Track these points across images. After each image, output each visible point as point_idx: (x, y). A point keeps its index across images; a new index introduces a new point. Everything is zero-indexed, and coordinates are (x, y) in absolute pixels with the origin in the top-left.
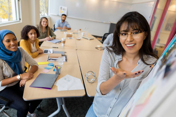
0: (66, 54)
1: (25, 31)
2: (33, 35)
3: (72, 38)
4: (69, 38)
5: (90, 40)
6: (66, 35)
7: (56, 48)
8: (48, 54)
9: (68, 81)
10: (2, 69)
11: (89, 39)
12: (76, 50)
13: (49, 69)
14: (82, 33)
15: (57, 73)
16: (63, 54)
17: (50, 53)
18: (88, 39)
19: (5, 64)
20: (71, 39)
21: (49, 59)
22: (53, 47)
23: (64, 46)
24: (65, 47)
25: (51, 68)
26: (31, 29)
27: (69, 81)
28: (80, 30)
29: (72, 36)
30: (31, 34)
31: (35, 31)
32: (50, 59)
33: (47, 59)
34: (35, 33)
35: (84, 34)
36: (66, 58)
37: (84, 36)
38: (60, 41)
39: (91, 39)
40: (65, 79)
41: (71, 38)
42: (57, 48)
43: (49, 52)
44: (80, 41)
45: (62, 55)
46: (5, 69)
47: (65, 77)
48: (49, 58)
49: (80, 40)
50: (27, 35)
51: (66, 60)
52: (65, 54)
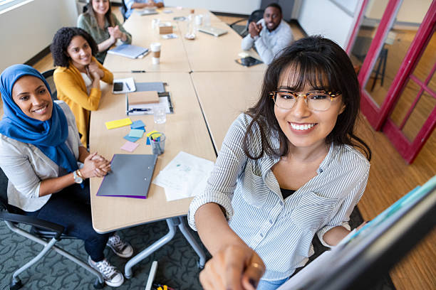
0: (168, 89)
1: (59, 45)
2: (82, 53)
3: (174, 35)
4: (165, 36)
5: (220, 36)
6: (158, 30)
7: (140, 72)
8: (124, 94)
9: (186, 171)
10: (30, 162)
11: (216, 35)
12: (190, 73)
13: (135, 139)
14: (197, 19)
15: (156, 150)
16: (161, 92)
17: (130, 89)
18: (213, 35)
19: (33, 151)
20: (172, 37)
21: (129, 110)
22: (134, 72)
23: (159, 63)
24: (161, 66)
25: (140, 136)
26: (72, 37)
27: (188, 170)
28: (193, 12)
29: (174, 30)
30: (77, 50)
31: (86, 42)
32: (132, 111)
33: (126, 112)
34: (85, 47)
35: (201, 19)
36: (170, 101)
37: (201, 24)
38: (147, 51)
39: (221, 33)
40: (179, 165)
41: (170, 35)
42: (144, 72)
43: (125, 89)
44: (194, 43)
45: (160, 95)
46: (37, 163)
47: (176, 158)
48: (131, 108)
49: (193, 39)
50: (68, 53)
51: (171, 109)
52: (167, 91)
